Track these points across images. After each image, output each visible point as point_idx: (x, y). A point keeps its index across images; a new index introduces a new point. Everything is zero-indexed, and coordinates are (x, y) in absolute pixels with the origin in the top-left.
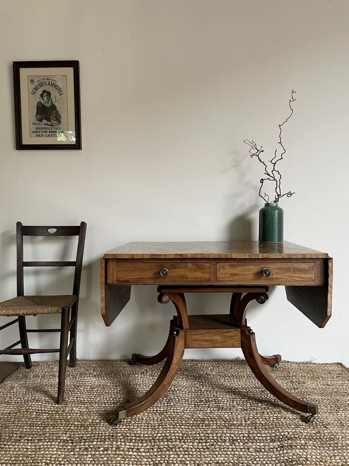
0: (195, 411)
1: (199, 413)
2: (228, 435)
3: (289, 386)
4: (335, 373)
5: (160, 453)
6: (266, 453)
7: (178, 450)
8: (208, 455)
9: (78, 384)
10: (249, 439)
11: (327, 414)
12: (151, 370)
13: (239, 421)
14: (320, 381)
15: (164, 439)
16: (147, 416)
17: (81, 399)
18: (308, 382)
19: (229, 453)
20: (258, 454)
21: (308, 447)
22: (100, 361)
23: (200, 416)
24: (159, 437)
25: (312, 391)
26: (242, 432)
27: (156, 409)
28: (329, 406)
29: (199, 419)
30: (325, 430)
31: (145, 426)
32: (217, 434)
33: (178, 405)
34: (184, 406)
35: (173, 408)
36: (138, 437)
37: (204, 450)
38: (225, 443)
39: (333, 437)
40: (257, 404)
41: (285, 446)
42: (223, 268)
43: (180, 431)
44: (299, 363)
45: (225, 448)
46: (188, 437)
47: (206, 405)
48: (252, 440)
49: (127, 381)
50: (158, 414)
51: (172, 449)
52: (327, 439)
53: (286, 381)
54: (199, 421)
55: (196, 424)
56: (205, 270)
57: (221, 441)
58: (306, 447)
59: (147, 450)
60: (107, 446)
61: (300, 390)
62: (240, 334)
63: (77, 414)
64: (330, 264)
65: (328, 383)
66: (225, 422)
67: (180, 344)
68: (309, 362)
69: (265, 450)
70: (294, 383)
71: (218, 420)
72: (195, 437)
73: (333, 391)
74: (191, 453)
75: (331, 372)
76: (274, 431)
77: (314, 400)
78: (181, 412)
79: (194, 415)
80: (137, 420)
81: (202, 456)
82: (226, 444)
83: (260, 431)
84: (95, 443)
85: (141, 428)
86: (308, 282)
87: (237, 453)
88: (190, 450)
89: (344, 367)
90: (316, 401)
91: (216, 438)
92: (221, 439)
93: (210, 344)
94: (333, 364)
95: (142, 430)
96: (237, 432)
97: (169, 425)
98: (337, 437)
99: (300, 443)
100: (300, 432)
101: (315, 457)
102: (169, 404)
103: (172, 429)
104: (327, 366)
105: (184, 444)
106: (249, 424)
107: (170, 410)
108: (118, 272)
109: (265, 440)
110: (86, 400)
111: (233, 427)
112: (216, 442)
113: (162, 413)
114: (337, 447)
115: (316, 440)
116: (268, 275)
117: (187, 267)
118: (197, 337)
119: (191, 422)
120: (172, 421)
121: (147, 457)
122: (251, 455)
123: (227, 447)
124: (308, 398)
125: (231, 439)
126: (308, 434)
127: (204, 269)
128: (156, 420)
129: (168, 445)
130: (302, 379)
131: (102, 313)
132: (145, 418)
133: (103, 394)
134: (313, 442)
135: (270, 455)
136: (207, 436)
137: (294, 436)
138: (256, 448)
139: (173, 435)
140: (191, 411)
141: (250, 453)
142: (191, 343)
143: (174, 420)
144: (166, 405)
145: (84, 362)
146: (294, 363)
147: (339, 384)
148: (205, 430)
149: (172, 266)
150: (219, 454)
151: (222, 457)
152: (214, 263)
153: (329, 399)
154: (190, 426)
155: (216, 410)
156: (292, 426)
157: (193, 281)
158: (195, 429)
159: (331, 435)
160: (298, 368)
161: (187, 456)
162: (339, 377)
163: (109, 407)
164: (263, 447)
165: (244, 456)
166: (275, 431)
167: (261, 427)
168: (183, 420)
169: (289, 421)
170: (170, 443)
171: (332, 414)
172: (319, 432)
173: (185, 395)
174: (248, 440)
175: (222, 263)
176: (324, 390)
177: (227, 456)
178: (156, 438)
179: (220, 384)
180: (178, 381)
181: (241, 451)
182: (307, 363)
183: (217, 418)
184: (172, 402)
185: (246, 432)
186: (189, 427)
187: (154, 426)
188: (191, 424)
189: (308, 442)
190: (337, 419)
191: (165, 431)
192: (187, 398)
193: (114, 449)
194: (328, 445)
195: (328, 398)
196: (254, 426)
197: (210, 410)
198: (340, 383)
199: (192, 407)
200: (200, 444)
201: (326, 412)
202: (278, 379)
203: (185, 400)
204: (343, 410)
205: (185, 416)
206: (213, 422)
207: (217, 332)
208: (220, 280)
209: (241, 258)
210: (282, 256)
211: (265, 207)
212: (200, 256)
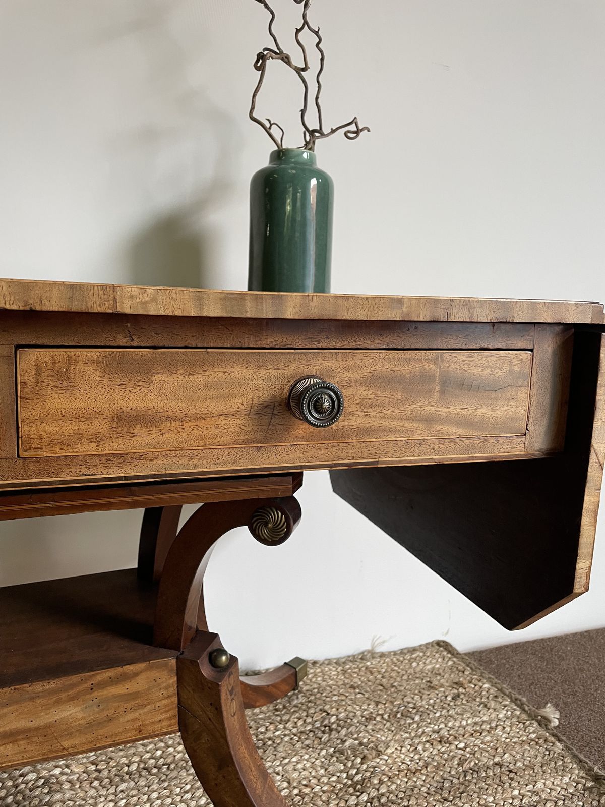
3: (335, 778)
4: (443, 682)
14: (416, 726)
42: (64, 378)
53: (324, 752)
61: (373, 793)
62: (175, 678)
70: (347, 759)
73: (466, 765)
75: (434, 681)
86: (501, 441)
116: (330, 416)
147: (470, 730)
162: (459, 696)
175: (58, 352)
176: (438, 767)
182: (363, 658)
207: (66, 691)
208: (48, 460)
209: (178, 313)
210: (405, 309)
211: (271, 162)
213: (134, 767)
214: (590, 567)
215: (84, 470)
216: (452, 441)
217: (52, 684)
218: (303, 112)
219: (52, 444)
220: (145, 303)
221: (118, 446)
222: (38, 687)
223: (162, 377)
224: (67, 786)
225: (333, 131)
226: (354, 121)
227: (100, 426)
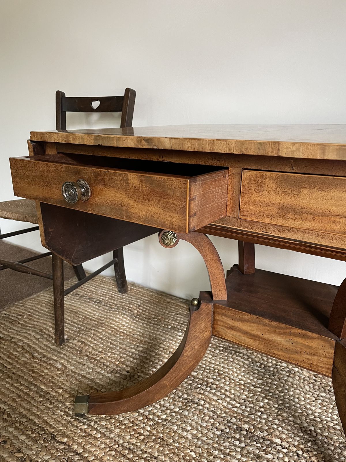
17: (85, 347)
27: (156, 411)
62: (333, 351)
67: (202, 326)
78: (185, 439)
93: (260, 345)
110: (90, 350)
113: (159, 424)
118: (236, 324)
128: (137, 435)
133: (115, 349)
142: (223, 329)
145: (140, 290)
152: (234, 168)
163: (101, 377)
175: (258, 172)
179: (302, 403)
207: (279, 329)
208: (250, 221)
212: (191, 144)
215: (264, 230)
217: (273, 323)
219: (252, 215)
220: (293, 152)
222: (267, 321)
223: (306, 190)
224: (297, 378)
227: (272, 210)
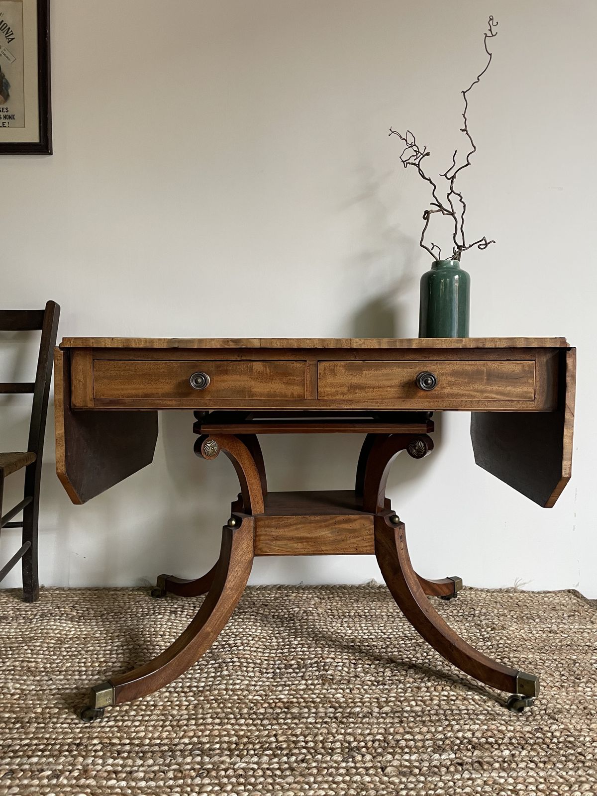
0: (273, 686)
1: (280, 691)
2: (340, 737)
3: (472, 635)
4: (565, 608)
5: (181, 782)
6: (422, 779)
7: (223, 773)
8: (290, 784)
9: (32, 635)
10: (386, 745)
11: (554, 691)
12: (192, 605)
13: (366, 706)
14: (535, 623)
15: (194, 750)
16: (166, 700)
17: (30, 664)
18: (511, 626)
19: (340, 778)
20: (404, 779)
21: (517, 765)
22: (90, 590)
23: (282, 697)
24: (186, 744)
25: (521, 643)
26: (371, 730)
27: (188, 684)
28: (558, 673)
29: (279, 704)
30: (552, 724)
31: (157, 721)
32: (316, 735)
33: (238, 676)
34: (250, 677)
35: (225, 682)
36: (137, 745)
37: (282, 772)
38: (332, 756)
39: (572, 739)
40: (407, 671)
41: (467, 763)
42: (333, 372)
43: (234, 730)
44: (493, 590)
45: (332, 767)
46: (250, 743)
47: (297, 673)
48: (392, 747)
49: (137, 628)
50: (191, 694)
51: (208, 773)
52: (560, 745)
53: (468, 624)
54: (279, 707)
55: (272, 714)
56: (293, 375)
57: (323, 751)
58: (514, 765)
59: (152, 775)
60: (60, 767)
61: (495, 642)
62: (373, 526)
63: (12, 695)
64: (569, 361)
65: (552, 628)
66: (336, 709)
67: (244, 546)
68: (512, 588)
69: (420, 770)
70: (482, 628)
71: (321, 705)
72: (267, 742)
73: (564, 643)
74: (253, 780)
75: (558, 608)
76: (440, 729)
77: (526, 661)
78: (241, 690)
79: (270, 696)
80: (144, 707)
81: (277, 787)
82: (335, 758)
83: (410, 728)
84: (35, 760)
85: (149, 726)
86: (521, 403)
87: (358, 778)
88: (251, 773)
89: (583, 598)
90: (530, 663)
91: (312, 744)
92: (323, 747)
93: (308, 547)
94: (559, 592)
95: (150, 729)
96: (359, 731)
97: (211, 717)
98: (582, 739)
99: (499, 757)
100: (499, 731)
101: (534, 788)
102: (219, 674)
103: (217, 727)
104: (547, 597)
105: (239, 759)
106: (387, 714)
107: (219, 684)
108: (97, 379)
109: (422, 747)
110: (42, 666)
111: (351, 720)
112: (311, 754)
113: (202, 692)
114: (583, 763)
115: (535, 747)
116: (432, 386)
117: (251, 369)
118: (281, 532)
119: (262, 711)
120: (221, 708)
121: (149, 791)
122: (389, 782)
123: (335, 765)
124: (513, 657)
125: (347, 747)
126: (517, 735)
127: (290, 374)
128: (184, 708)
129: (201, 763)
130: (499, 620)
131: (59, 471)
132: (161, 703)
133: (81, 654)
134: (529, 752)
135: (431, 782)
136: (293, 742)
137: (487, 739)
138: (401, 766)
139: (218, 739)
140: (264, 686)
141: (386, 779)
142: (267, 544)
143: (224, 706)
144: (213, 675)
145: (58, 592)
146: (482, 590)
147: (575, 630)
148: (289, 728)
149: (218, 367)
150: (315, 782)
151: (323, 789)
152: (311, 361)
153: (555, 660)
154: (259, 719)
155: (319, 684)
156: (481, 717)
157: (264, 403)
158: (269, 724)
159: (568, 736)
160: (490, 600)
161: (242, 788)
162: (573, 616)
163: (86, 682)
164: (417, 764)
165: (372, 786)
166: (444, 728)
167: (412, 720)
168: (244, 706)
169: (473, 705)
170: (207, 759)
171: (564, 690)
172: (539, 730)
173: (255, 654)
174: (384, 748)
175: (331, 362)
176: (544, 641)
177: (334, 786)
178: (178, 748)
179: (332, 630)
180: (244, 627)
181: (367, 774)
182: (507, 591)
183: (318, 700)
184: (225, 668)
185: (380, 731)
186: (255, 722)
187: (179, 721)
188: (262, 714)
189: (517, 753)
190: (577, 701)
191: (201, 731)
192: (260, 659)
193: (76, 774)
194: (564, 759)
195: (555, 658)
196: (398, 717)
197: (305, 684)
198: (576, 627)
199: (268, 678)
200: (276, 760)
201: (552, 685)
202: (451, 622)
203: (255, 663)
204: (587, 682)
205: (250, 697)
206: (309, 710)
207: (325, 522)
208: (327, 401)
209: (372, 347)
210: (464, 343)
211: (432, 268)
212: (280, 342)
213: (352, 614)
214: (571, 465)
215: (338, 405)
216: (495, 401)
217: (318, 518)
218: (455, 235)
219: (328, 395)
220: (360, 345)
221: (350, 397)
222: (312, 518)
223: (366, 372)
225: (471, 246)
226: (484, 239)
